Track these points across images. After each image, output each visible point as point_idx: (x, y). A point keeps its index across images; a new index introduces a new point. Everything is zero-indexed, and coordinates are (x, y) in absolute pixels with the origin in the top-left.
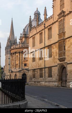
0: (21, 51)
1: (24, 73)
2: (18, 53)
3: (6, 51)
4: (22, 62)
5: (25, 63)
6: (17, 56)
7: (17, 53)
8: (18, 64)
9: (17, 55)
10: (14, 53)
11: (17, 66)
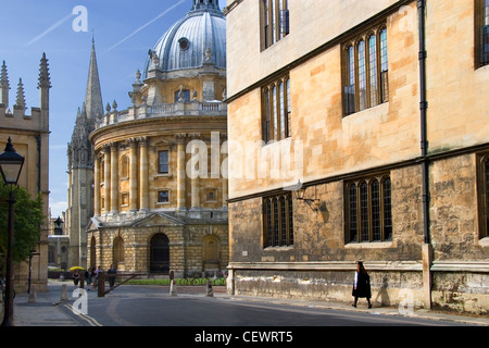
0: (145, 137)
1: (156, 231)
2: (128, 146)
3: (70, 158)
4: (148, 184)
5: (162, 188)
6: (125, 158)
7: (124, 147)
8: (127, 194)
9: (122, 153)
10: (108, 149)
11: (126, 200)
